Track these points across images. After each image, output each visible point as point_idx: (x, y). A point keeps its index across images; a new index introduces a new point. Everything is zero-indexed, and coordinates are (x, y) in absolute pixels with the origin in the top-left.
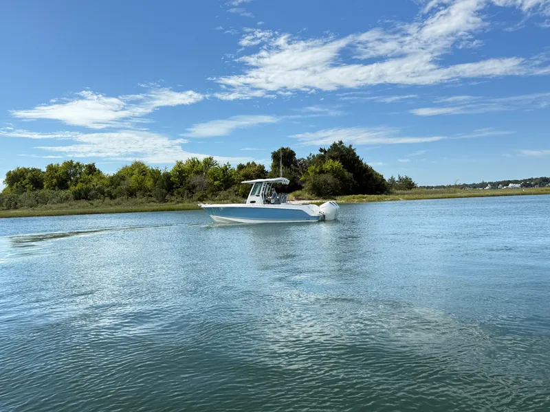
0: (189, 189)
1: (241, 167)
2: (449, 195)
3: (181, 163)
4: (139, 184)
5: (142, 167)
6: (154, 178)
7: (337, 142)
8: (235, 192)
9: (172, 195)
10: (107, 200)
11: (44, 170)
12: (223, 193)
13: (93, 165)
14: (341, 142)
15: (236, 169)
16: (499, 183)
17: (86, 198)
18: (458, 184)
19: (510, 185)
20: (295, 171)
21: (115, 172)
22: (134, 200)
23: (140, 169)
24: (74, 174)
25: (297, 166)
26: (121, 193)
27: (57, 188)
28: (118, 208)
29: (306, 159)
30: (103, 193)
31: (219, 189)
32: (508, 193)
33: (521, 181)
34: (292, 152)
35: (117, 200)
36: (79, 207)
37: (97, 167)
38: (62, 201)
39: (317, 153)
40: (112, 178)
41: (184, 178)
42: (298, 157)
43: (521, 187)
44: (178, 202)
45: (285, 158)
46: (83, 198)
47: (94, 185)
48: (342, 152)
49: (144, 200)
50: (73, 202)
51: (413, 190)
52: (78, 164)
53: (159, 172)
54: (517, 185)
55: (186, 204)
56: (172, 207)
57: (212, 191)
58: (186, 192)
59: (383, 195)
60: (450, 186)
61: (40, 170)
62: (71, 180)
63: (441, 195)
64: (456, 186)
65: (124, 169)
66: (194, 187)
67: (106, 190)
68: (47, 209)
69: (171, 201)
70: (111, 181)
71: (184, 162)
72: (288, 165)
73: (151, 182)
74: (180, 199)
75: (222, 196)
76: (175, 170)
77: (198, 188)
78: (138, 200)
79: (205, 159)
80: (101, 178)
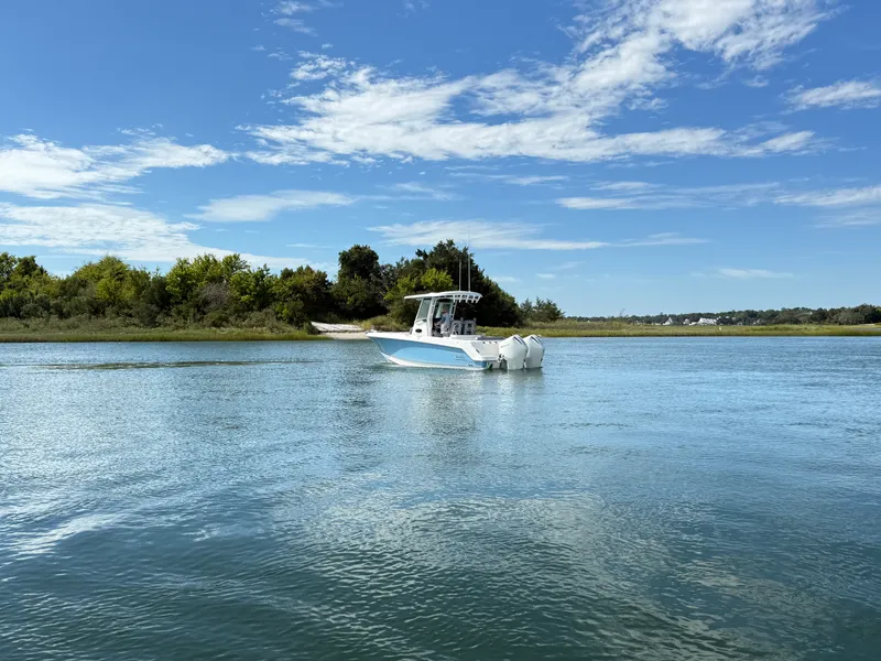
0: (198, 307)
1: (287, 274)
2: (612, 331)
3: (185, 262)
4: (111, 294)
5: (118, 266)
6: (137, 285)
7: (445, 242)
8: (277, 313)
9: (168, 315)
10: (54, 319)
12: (256, 315)
13: (33, 259)
14: (451, 243)
15: (279, 276)
16: (684, 317)
17: (17, 314)
18: (624, 316)
19: (701, 320)
20: (377, 284)
21: (71, 273)
22: (100, 321)
23: (114, 269)
25: (379, 277)
26: (78, 309)
28: (73, 333)
29: (395, 265)
30: (47, 307)
31: (248, 307)
32: (697, 332)
33: (717, 315)
34: (373, 253)
35: (72, 320)
37: (38, 262)
39: (412, 257)
40: (65, 282)
41: (190, 288)
42: (381, 262)
43: (718, 324)
44: (177, 328)
45: (359, 262)
46: (12, 315)
47: (31, 294)
48: (452, 258)
49: (118, 321)
51: (558, 323)
52: (5, 256)
53: (146, 276)
54: (712, 321)
55: (192, 331)
56: (167, 335)
57: (237, 311)
58: (192, 310)
59: (513, 329)
60: (613, 319)
63: (598, 332)
64: (622, 319)
65: (86, 268)
66: (206, 303)
67: (52, 302)
69: (165, 326)
70: (63, 288)
71: (191, 262)
72: (364, 274)
73: (132, 292)
74: (180, 322)
75: (254, 319)
76: (175, 273)
77: (213, 306)
78: (107, 321)
79: (227, 258)
80: (46, 282)
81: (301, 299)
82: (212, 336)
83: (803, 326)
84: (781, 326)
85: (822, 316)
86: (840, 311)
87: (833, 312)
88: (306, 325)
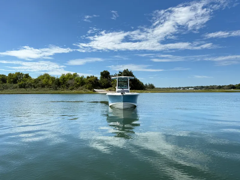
0: (67, 85)
1: (88, 77)
2: (167, 91)
3: (64, 75)
4: (46, 82)
6: (52, 80)
7: (126, 69)
8: (86, 87)
9: (60, 87)
10: (33, 88)
11: (7, 75)
12: (80, 87)
15: (86, 78)
16: (185, 88)
17: (24, 87)
18: (170, 87)
19: (190, 88)
20: (110, 80)
21: (37, 78)
22: (44, 89)
23: (47, 76)
24: (20, 78)
25: (110, 78)
26: (39, 86)
27: (12, 83)
28: (37, 92)
30: (31, 86)
31: (79, 86)
32: (189, 91)
33: (194, 87)
34: (109, 72)
35: (37, 89)
36: (21, 91)
37: (29, 75)
38: (14, 88)
39: (118, 73)
40: (35, 80)
41: (65, 81)
43: (194, 89)
44: (62, 90)
45: (105, 75)
47: (28, 83)
48: (128, 73)
49: (48, 89)
50: (19, 89)
51: (154, 89)
52: (22, 73)
53: (55, 78)
54: (192, 89)
55: (65, 91)
56: (59, 92)
57: (76, 86)
58: (66, 86)
59: (143, 91)
60: (167, 88)
61: (5, 76)
62: (18, 80)
63: (164, 91)
65: (40, 76)
66: (69, 84)
67: (32, 84)
68: (7, 91)
69: (59, 90)
70: (35, 81)
71: (65, 75)
72: (106, 77)
73: (51, 82)
74: (63, 89)
75: (80, 88)
76: (61, 77)
77: (70, 85)
78: (46, 89)
79: (74, 74)
80: (31, 80)
81: (91, 83)
82: (70, 92)
83: (215, 90)
84: (209, 90)
85: (220, 87)
86: (224, 86)
87: (223, 86)
88: (92, 90)
